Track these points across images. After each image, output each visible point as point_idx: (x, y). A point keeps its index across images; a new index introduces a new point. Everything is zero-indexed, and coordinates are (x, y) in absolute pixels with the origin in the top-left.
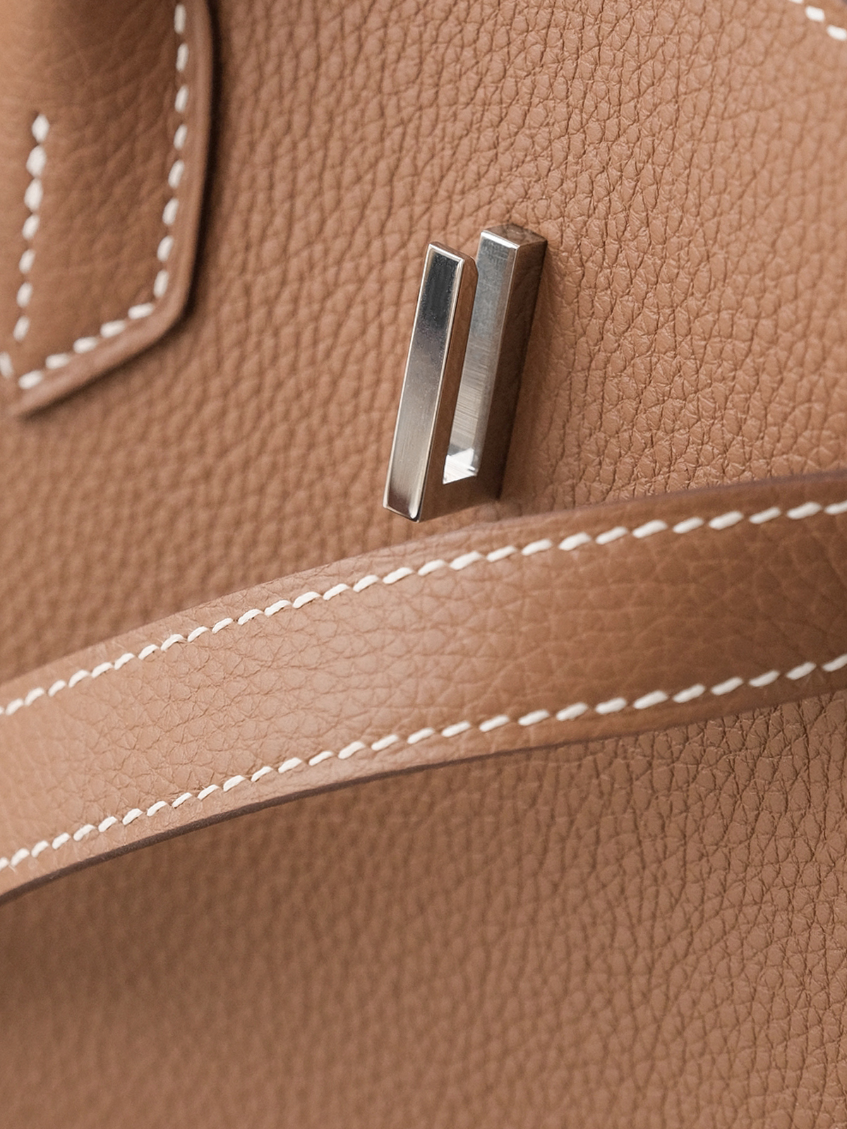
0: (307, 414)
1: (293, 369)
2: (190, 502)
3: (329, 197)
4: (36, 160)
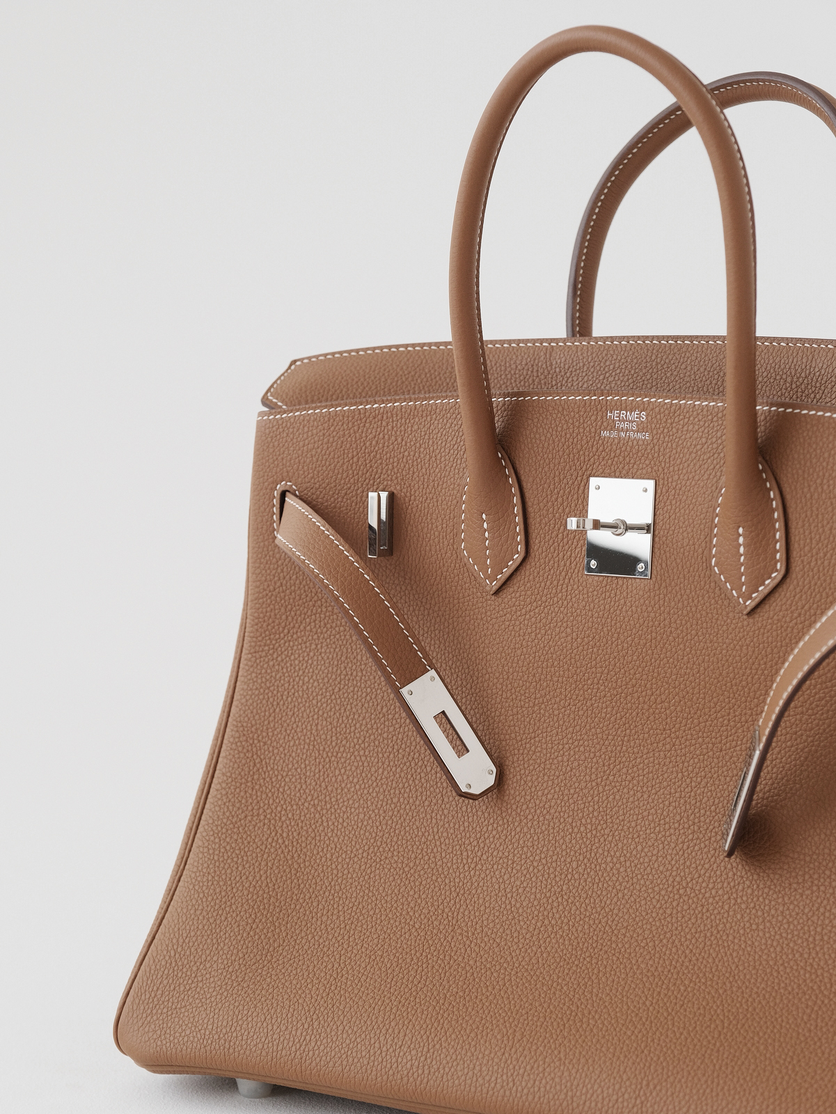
0: (825, 589)
1: (819, 578)
2: (796, 624)
3: (821, 530)
4: (741, 540)
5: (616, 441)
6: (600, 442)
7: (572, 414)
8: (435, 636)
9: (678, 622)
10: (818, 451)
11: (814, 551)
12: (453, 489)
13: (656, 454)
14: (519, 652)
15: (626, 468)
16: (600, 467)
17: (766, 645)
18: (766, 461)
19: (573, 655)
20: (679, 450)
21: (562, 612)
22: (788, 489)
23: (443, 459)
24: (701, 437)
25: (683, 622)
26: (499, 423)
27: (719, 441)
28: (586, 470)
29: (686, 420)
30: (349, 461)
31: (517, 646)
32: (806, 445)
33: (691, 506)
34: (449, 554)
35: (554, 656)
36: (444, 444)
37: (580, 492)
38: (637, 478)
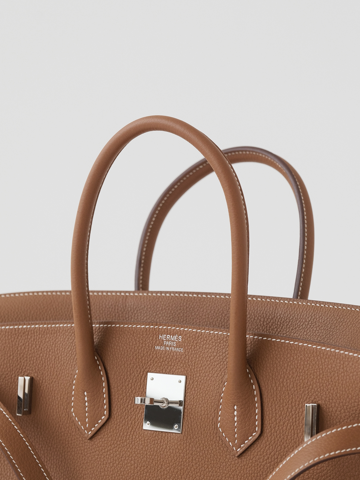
0: (283, 443)
4: (235, 413)
5: (164, 352)
6: (155, 352)
7: (139, 335)
8: (54, 462)
9: (197, 459)
10: (281, 363)
11: (278, 421)
12: (68, 377)
13: (187, 361)
14: (103, 474)
15: (169, 368)
16: (154, 367)
17: (248, 475)
18: (251, 367)
19: (134, 477)
20: (200, 359)
21: (129, 451)
22: (263, 384)
23: (63, 359)
24: (213, 352)
25: (200, 460)
26: (96, 339)
27: (224, 355)
28: (146, 368)
29: (205, 342)
30: (8, 358)
31: (102, 470)
32: (274, 359)
33: (207, 392)
34: (64, 415)
35: (123, 477)
36: (63, 350)
37: (142, 381)
38: (175, 374)
